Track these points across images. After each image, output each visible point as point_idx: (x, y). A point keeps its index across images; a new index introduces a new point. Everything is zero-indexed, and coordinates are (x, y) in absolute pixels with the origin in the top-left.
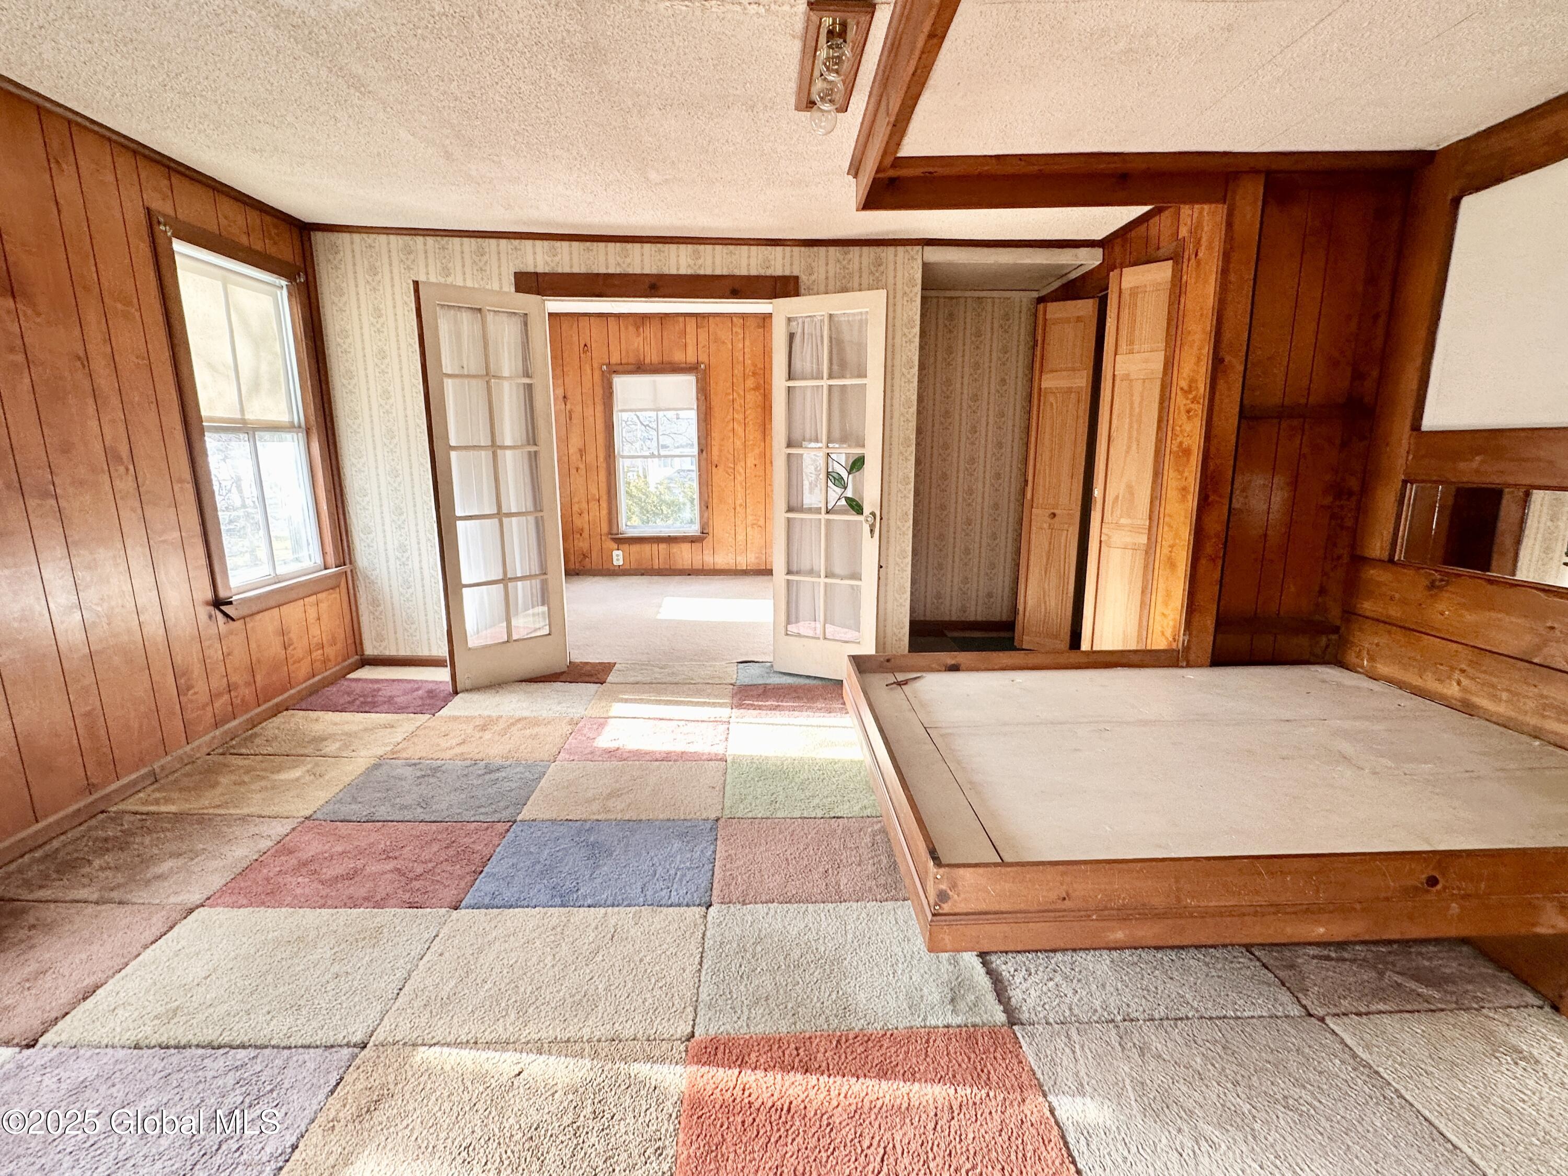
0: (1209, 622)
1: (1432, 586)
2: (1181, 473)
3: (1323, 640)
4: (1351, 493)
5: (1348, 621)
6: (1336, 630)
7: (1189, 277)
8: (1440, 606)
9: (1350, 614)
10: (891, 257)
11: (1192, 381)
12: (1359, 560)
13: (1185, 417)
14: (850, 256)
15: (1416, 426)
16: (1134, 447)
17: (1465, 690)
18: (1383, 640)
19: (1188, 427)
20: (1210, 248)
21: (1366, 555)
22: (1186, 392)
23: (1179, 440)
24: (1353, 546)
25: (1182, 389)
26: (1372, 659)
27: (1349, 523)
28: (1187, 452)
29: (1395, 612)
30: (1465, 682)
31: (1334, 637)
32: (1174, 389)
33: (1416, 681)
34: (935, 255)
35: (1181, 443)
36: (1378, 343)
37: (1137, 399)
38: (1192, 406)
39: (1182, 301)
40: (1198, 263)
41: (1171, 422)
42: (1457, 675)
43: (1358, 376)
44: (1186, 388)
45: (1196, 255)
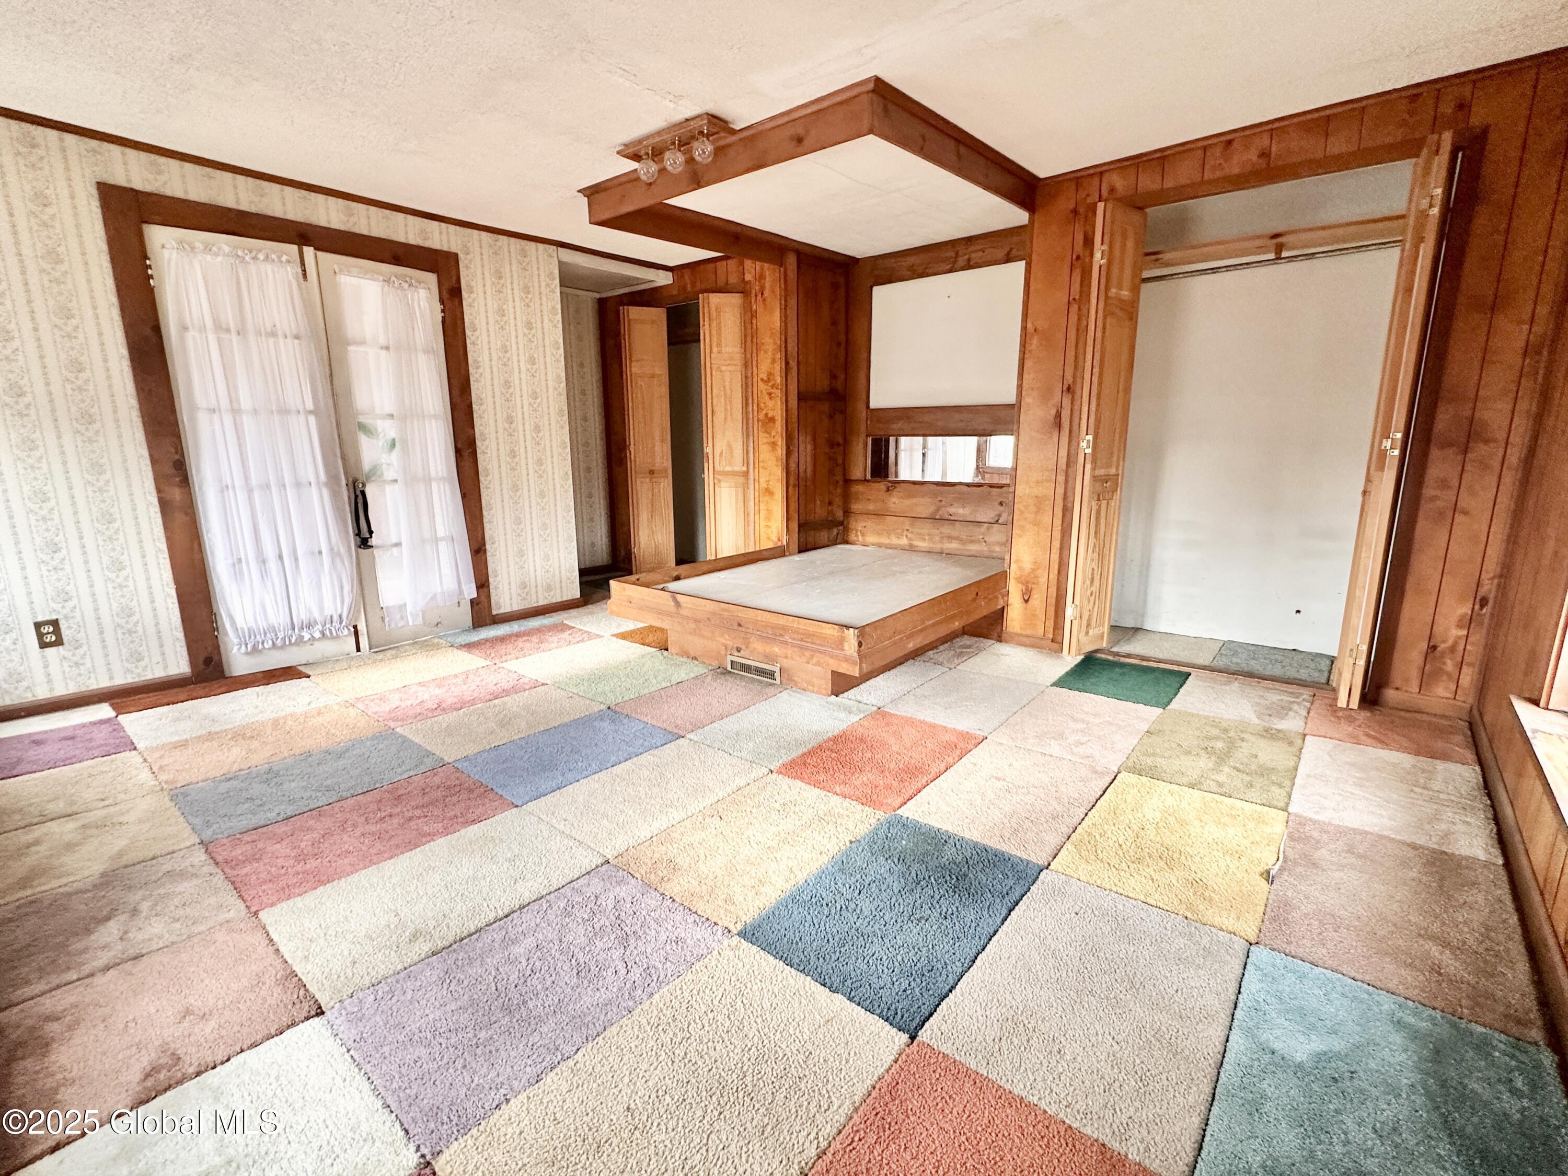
0: (795, 526)
1: (888, 490)
2: (770, 434)
3: (835, 531)
4: (838, 445)
5: (848, 517)
6: (842, 523)
7: (758, 306)
8: (894, 500)
9: (847, 512)
10: (534, 251)
11: (770, 374)
12: (848, 482)
13: (767, 398)
14: (499, 244)
15: (868, 407)
16: (729, 418)
17: (910, 539)
18: (869, 524)
19: (770, 404)
20: (773, 291)
21: (853, 478)
22: (765, 382)
23: (764, 412)
24: (844, 475)
25: (762, 379)
26: (863, 535)
27: (840, 461)
28: (772, 420)
29: (871, 507)
30: (909, 535)
31: (841, 528)
32: (755, 380)
33: (887, 541)
34: (568, 256)
35: (766, 414)
36: (842, 359)
37: (727, 384)
38: (772, 391)
39: (754, 322)
40: (764, 300)
41: (756, 401)
42: (905, 533)
43: (834, 377)
44: (765, 378)
45: (762, 294)
